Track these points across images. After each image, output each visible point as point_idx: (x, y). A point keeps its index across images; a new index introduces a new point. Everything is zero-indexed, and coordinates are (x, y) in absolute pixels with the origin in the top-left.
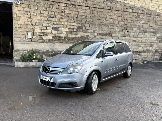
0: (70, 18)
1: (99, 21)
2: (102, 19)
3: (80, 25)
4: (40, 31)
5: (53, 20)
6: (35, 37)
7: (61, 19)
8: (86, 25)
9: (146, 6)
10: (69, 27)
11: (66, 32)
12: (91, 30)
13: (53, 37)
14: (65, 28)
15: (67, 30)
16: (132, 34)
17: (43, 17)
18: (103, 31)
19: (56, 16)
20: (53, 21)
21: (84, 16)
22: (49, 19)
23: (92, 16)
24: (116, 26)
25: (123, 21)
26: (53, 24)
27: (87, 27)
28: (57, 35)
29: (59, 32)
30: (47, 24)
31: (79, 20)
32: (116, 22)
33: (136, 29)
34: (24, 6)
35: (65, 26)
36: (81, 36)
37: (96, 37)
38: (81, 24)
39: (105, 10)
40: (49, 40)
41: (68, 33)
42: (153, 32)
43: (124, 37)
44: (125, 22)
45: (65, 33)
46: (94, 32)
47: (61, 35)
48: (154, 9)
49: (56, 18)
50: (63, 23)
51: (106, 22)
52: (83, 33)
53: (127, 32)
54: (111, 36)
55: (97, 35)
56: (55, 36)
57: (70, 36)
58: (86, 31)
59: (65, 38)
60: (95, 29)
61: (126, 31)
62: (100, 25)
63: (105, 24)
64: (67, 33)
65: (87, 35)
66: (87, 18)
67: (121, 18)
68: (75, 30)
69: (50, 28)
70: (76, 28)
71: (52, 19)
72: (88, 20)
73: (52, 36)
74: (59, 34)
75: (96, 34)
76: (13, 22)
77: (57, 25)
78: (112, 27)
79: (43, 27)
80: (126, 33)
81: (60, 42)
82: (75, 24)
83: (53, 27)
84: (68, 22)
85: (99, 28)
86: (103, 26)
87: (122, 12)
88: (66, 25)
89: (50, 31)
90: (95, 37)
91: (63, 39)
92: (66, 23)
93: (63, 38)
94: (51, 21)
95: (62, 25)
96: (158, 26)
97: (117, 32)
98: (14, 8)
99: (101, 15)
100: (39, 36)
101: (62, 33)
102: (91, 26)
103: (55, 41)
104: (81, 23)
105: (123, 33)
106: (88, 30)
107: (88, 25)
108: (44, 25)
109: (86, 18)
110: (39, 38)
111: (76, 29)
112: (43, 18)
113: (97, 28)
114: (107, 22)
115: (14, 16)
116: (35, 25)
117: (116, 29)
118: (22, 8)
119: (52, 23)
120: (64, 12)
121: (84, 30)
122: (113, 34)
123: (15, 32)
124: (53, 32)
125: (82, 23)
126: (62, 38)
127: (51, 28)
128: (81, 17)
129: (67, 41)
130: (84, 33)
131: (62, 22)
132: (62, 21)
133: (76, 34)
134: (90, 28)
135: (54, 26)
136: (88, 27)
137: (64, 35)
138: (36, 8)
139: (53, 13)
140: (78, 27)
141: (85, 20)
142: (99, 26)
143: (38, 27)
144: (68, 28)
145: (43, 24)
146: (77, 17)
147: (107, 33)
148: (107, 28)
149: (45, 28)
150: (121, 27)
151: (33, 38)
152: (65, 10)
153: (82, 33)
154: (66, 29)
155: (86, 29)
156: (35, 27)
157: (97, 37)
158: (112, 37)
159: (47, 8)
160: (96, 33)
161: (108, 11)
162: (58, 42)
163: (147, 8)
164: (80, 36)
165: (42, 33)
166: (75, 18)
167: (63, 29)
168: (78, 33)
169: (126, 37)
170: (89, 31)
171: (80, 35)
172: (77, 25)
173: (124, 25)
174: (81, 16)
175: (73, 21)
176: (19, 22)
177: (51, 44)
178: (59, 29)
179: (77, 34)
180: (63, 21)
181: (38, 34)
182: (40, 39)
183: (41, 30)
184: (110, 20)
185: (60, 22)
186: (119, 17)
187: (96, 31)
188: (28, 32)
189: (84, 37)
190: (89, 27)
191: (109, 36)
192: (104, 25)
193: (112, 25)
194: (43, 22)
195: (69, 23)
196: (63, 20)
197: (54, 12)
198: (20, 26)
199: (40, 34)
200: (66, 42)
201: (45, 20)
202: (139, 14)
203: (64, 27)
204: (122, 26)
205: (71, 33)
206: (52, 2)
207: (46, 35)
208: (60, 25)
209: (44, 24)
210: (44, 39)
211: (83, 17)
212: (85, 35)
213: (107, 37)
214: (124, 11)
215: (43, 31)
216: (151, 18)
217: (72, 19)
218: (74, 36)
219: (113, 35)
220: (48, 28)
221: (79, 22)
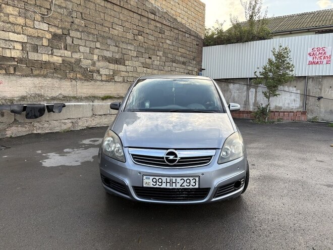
0: (32, 9)
1: (100, 27)
2: (106, 25)
3: (59, 32)
7: (3, 5)
8: (73, 33)
9: (173, 12)
10: (30, 31)
11: (22, 46)
12: (85, 46)
14: (20, 34)
15: (24, 39)
16: (156, 63)
18: (108, 52)
21: (65, 8)
23: (84, 11)
24: (130, 44)
25: (141, 35)
27: (76, 38)
29: (2, 44)
31: (56, 18)
32: (130, 36)
33: (161, 54)
35: (19, 29)
36: (63, 61)
37: (97, 66)
38: (61, 28)
39: (109, 3)
41: (29, 47)
42: (184, 63)
43: (145, 69)
44: (144, 37)
45: (19, 46)
46: (92, 53)
47: (8, 54)
48: (184, 22)
50: (12, 19)
51: (113, 33)
52: (68, 53)
53: (149, 58)
54: (124, 65)
55: (99, 60)
57: (33, 56)
58: (75, 49)
59: (20, 61)
60: (92, 45)
61: (147, 56)
62: (103, 37)
63: (111, 37)
64: (26, 47)
65: (76, 59)
66: (74, 15)
67: (139, 28)
68: (45, 43)
70: (49, 36)
72: (77, 21)
74: (3, 48)
75: (95, 58)
78: (124, 46)
80: (148, 61)
81: (8, 73)
82: (45, 26)
84: (25, 18)
85: (102, 44)
86: (109, 41)
87: (139, 17)
88: (20, 25)
90: (94, 64)
91: (16, 63)
92: (21, 21)
93: (15, 61)
95: (9, 25)
96: (188, 53)
97: (133, 57)
99: (102, 15)
101: (11, 47)
102: (84, 36)
104: (60, 26)
105: (142, 60)
106: (79, 45)
107: (78, 35)
109: (70, 13)
111: (49, 40)
113: (97, 44)
114: (116, 32)
117: (131, 50)
121: (70, 46)
122: (126, 60)
125: (63, 26)
126: (12, 62)
128: (59, 10)
129: (28, 71)
130: (70, 53)
131: (8, 15)
132: (8, 12)
133: (50, 52)
134: (83, 41)
136: (78, 39)
137: (16, 54)
140: (55, 36)
141: (70, 20)
142: (100, 39)
144: (28, 34)
146: (50, 9)
147: (117, 57)
148: (116, 46)
150: (139, 48)
153: (66, 52)
154: (22, 36)
155: (72, 42)
157: (98, 64)
158: (126, 66)
160: (95, 56)
161: (116, 8)
163: (174, 17)
164: (60, 59)
166: (44, 11)
167: (13, 36)
168: (54, 50)
169: (148, 69)
170: (82, 49)
171: (60, 56)
172: (51, 30)
173: (144, 43)
174: (60, 7)
175: (38, 17)
178: (2, 35)
179: (52, 54)
180: (12, 12)
184: (120, 29)
185: (2, 14)
186: (135, 26)
187: (96, 51)
189: (70, 63)
190: (81, 39)
191: (120, 64)
192: (109, 38)
193: (123, 40)
195: (29, 22)
196: (9, 10)
200: (24, 73)
202: (164, 26)
203: (16, 31)
204: (141, 45)
205: (35, 49)
208: (2, 24)
211: (65, 10)
212: (72, 57)
213: (116, 65)
214: (143, 14)
216: (180, 37)
217: (37, 10)
218: (45, 58)
219: (127, 63)
221: (57, 23)
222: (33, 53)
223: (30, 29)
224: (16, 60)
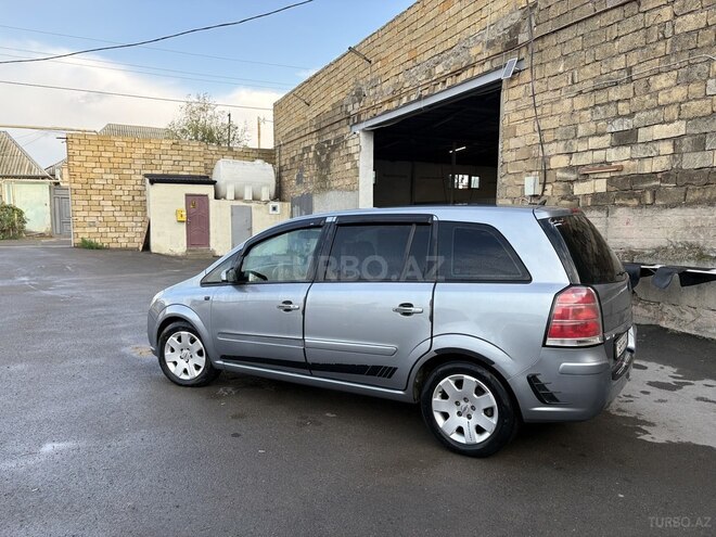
4: (563, 161)
5: (616, 98)
6: (548, 187)
7: (652, 79)
10: (696, 107)
11: (674, 144)
13: (610, 181)
14: (671, 122)
15: (678, 128)
17: (581, 98)
19: (630, 70)
20: (618, 101)
22: (601, 97)
26: (618, 116)
28: (630, 167)
29: (639, 152)
30: (592, 125)
34: (526, 76)
35: (673, 111)
40: (595, 196)
41: (686, 142)
45: (667, 148)
47: (647, 168)
49: (630, 80)
50: (663, 98)
56: (617, 174)
57: (693, 161)
59: (666, 175)
64: (681, 145)
69: (601, 139)
71: (614, 94)
73: (608, 175)
74: (640, 159)
76: (500, 146)
77: (631, 115)
79: (576, 142)
81: (642, 205)
83: (613, 130)
84: (688, 83)
88: (674, 104)
89: (599, 156)
91: (658, 183)
92: (679, 93)
93: (656, 179)
94: (609, 103)
95: (656, 111)
98: (504, 96)
100: (561, 185)
101: (655, 153)
103: (618, 198)
108: (581, 131)
110: (561, 193)
112: (579, 103)
115: (504, 122)
116: (550, 143)
118: (523, 87)
119: (612, 110)
120: (669, 33)
123: (503, 180)
124: (613, 155)
126: (651, 181)
127: (606, 140)
129: (677, 194)
131: (656, 94)
132: (658, 87)
135: (617, 126)
137: (660, 164)
138: (561, 70)
139: (620, 62)
143: (560, 147)
144: (690, 115)
145: (576, 129)
149: (581, 147)
151: (546, 193)
152: (679, 20)
154: (676, 123)
156: (551, 149)
159: (597, 51)
162: (629, 202)
165: (570, 168)
167: (659, 131)
176: (513, 143)
177: (600, 215)
178: (643, 135)
180: (665, 84)
181: (559, 174)
182: (563, 198)
183: (567, 157)
185: (647, 97)
188: (531, 171)
194: (577, 120)
195: (695, 89)
196: (661, 81)
197: (623, 56)
198: (514, 154)
199: (565, 175)
200: (669, 201)
201: (586, 109)
203: (667, 119)
205: (700, 143)
206: (616, 11)
207: (586, 177)
208: (645, 114)
209: (580, 127)
210: (576, 198)
215: (574, 162)
220: (594, 142)
222: (692, 155)
223: (694, 103)
224: (659, 176)
